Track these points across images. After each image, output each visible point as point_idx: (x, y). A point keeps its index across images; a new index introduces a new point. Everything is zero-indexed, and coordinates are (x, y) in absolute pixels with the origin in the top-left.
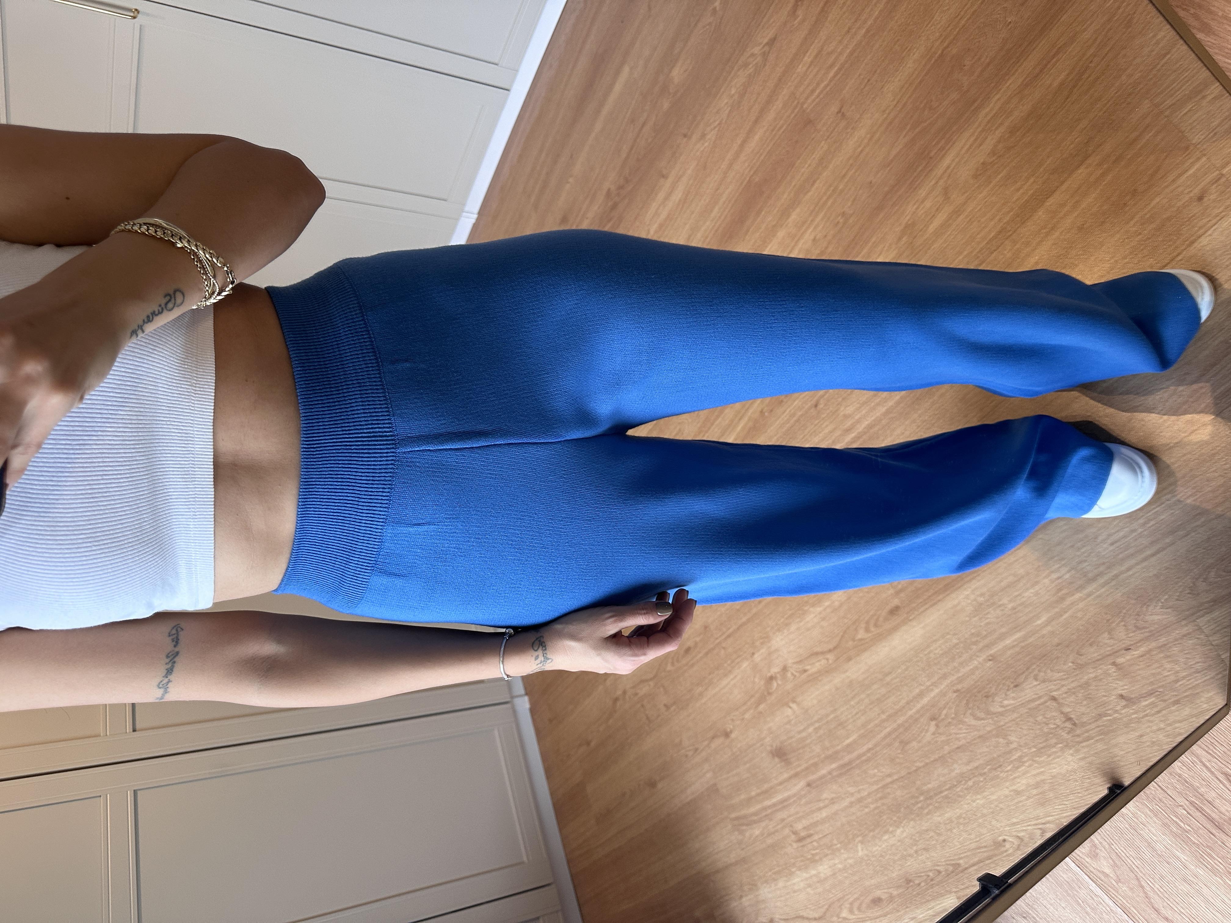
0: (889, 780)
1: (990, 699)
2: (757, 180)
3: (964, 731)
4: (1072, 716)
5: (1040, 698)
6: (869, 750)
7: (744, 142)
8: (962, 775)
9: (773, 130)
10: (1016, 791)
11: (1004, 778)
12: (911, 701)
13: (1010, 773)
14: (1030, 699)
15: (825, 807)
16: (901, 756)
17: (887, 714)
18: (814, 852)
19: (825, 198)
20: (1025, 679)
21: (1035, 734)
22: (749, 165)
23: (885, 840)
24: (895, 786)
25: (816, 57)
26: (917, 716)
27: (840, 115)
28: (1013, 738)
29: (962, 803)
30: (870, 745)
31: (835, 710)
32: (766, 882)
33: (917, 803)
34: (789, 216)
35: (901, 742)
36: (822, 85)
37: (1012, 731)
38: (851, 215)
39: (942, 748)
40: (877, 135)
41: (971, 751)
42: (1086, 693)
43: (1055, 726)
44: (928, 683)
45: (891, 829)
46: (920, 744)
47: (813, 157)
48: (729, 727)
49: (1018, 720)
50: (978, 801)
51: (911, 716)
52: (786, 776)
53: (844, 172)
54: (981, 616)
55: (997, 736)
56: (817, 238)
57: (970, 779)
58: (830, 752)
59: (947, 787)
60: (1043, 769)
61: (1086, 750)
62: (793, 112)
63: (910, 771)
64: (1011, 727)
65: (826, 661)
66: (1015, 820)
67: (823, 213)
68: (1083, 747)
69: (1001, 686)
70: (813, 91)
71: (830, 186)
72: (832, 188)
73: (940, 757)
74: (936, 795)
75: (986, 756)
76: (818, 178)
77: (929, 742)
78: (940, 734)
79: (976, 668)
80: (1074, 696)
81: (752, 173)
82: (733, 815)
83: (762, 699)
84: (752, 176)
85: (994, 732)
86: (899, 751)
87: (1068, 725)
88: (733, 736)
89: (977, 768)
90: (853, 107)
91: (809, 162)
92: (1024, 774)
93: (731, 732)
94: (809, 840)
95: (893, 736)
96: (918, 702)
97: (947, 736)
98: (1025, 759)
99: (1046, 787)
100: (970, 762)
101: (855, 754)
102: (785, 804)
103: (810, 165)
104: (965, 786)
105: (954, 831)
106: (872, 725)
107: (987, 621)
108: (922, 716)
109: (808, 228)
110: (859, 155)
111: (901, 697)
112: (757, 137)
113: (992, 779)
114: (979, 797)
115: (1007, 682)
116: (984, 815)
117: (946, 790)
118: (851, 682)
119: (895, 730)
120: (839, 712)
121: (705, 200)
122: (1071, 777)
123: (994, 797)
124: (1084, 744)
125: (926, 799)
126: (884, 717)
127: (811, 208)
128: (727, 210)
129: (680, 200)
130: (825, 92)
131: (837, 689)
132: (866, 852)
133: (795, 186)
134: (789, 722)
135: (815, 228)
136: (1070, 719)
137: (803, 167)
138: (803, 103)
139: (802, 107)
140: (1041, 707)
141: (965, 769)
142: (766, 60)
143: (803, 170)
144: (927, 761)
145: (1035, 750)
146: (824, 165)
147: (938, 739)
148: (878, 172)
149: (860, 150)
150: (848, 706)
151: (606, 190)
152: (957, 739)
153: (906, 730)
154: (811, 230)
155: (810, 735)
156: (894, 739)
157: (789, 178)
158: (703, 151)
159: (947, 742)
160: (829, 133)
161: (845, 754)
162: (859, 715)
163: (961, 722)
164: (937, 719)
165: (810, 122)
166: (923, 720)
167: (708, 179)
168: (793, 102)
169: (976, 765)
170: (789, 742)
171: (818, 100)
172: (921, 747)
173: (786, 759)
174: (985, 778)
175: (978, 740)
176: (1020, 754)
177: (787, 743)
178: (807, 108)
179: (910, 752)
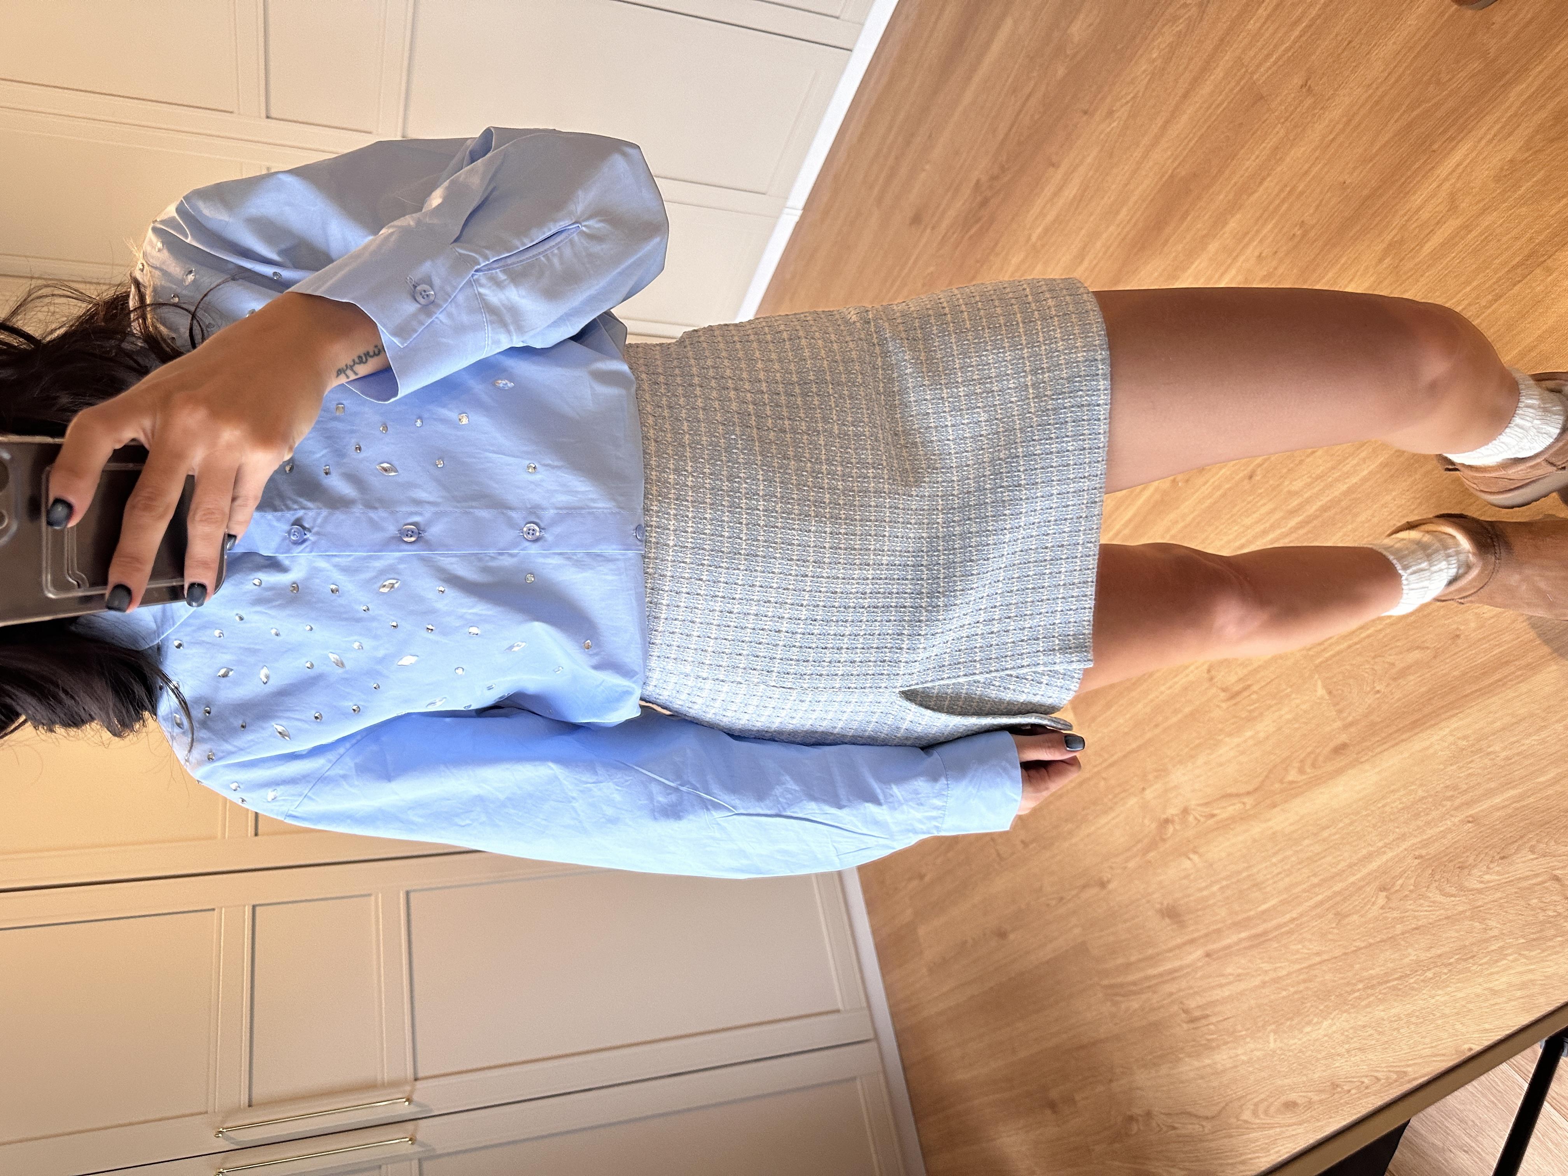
0: (1317, 959)
1: (1466, 872)
2: (1183, 174)
3: (1427, 908)
5: (1535, 876)
6: (1293, 920)
7: (1167, 122)
8: (1418, 963)
9: (1209, 108)
10: (1492, 990)
11: (1477, 972)
12: (1355, 865)
13: (1486, 966)
14: (1523, 875)
15: (1229, 984)
16: (1336, 931)
17: (1320, 877)
18: (1210, 1037)
19: (1277, 201)
20: (1517, 850)
21: (1526, 921)
22: (1172, 155)
23: (1307, 1033)
24: (1325, 968)
26: (1362, 883)
27: (1305, 90)
28: (1493, 923)
29: (1416, 997)
30: (1294, 915)
31: (1250, 867)
32: (1144, 1066)
33: (1354, 991)
34: (1225, 223)
35: (1336, 914)
36: (1282, 48)
37: (1493, 914)
38: (1313, 227)
39: (1394, 927)
40: (1358, 118)
41: (1434, 934)
44: (1380, 844)
45: (1315, 1020)
46: (1363, 920)
47: (1264, 145)
48: (1106, 876)
49: (1502, 901)
50: (1438, 998)
51: (1353, 883)
52: (1179, 941)
53: (1306, 167)
54: (1461, 764)
55: (1472, 918)
56: (1264, 255)
57: (1429, 969)
58: (1240, 917)
59: (1396, 976)
60: (1532, 967)
62: (1237, 84)
63: (1346, 951)
64: (1491, 909)
65: (1242, 806)
66: (1487, 1026)
67: (1274, 221)
69: (1482, 856)
70: (1268, 56)
71: (1286, 186)
72: (1288, 189)
73: (1390, 938)
74: (1380, 984)
75: (1453, 942)
76: (1269, 175)
77: (1376, 918)
78: (1393, 909)
79: (1449, 831)
81: (1175, 165)
82: (1106, 982)
83: (1153, 845)
84: (1175, 168)
85: (1468, 914)
86: (1334, 925)
88: (1111, 886)
89: (1440, 956)
90: (1325, 79)
91: (1257, 153)
92: (1504, 970)
93: (1109, 882)
94: (1204, 1022)
95: (1327, 905)
96: (1364, 866)
97: (1401, 912)
98: (1509, 951)
99: (1536, 989)
100: (1431, 947)
101: (1274, 923)
102: (1175, 975)
103: (1257, 157)
104: (1422, 978)
105: (1403, 1031)
106: (1300, 888)
107: (1470, 771)
108: (1368, 884)
109: (1251, 240)
110: (1327, 147)
111: (1340, 858)
112: (1185, 117)
113: (1461, 972)
114: (1440, 992)
115: (1492, 852)
116: (1444, 1016)
117: (1396, 979)
118: (1274, 833)
119: (1330, 898)
120: (1255, 870)
121: (1109, 198)
123: (1460, 995)
125: (1367, 988)
126: (1315, 880)
127: (1258, 214)
128: (1140, 213)
129: (1075, 197)
130: (1286, 57)
131: (1255, 841)
132: (1280, 1045)
133: (1235, 184)
134: (1186, 877)
135: (1261, 241)
137: (1248, 160)
138: (1253, 72)
139: (1251, 77)
140: (1538, 887)
141: (1423, 956)
143: (1249, 162)
144: (1371, 941)
145: (1524, 941)
146: (1278, 157)
147: (1388, 915)
148: (1355, 168)
149: (1331, 137)
150: (1268, 863)
151: (974, 181)
152: (1415, 917)
153: (1345, 900)
154: (1255, 243)
155: (1213, 894)
156: (1328, 910)
157: (1227, 172)
158: (1109, 133)
159: (1401, 920)
160: (1288, 114)
161: (1258, 922)
162: (1282, 875)
163: (1422, 896)
164: (1389, 889)
165: (1262, 97)
166: (1369, 889)
167: (1115, 171)
168: (1239, 70)
169: (1439, 952)
170: (1186, 900)
171: (1275, 68)
172: (1366, 923)
173: (1180, 922)
174: (1450, 971)
175: (1445, 922)
176: (1501, 944)
177: (1182, 902)
178: (1258, 80)
179: (1349, 927)
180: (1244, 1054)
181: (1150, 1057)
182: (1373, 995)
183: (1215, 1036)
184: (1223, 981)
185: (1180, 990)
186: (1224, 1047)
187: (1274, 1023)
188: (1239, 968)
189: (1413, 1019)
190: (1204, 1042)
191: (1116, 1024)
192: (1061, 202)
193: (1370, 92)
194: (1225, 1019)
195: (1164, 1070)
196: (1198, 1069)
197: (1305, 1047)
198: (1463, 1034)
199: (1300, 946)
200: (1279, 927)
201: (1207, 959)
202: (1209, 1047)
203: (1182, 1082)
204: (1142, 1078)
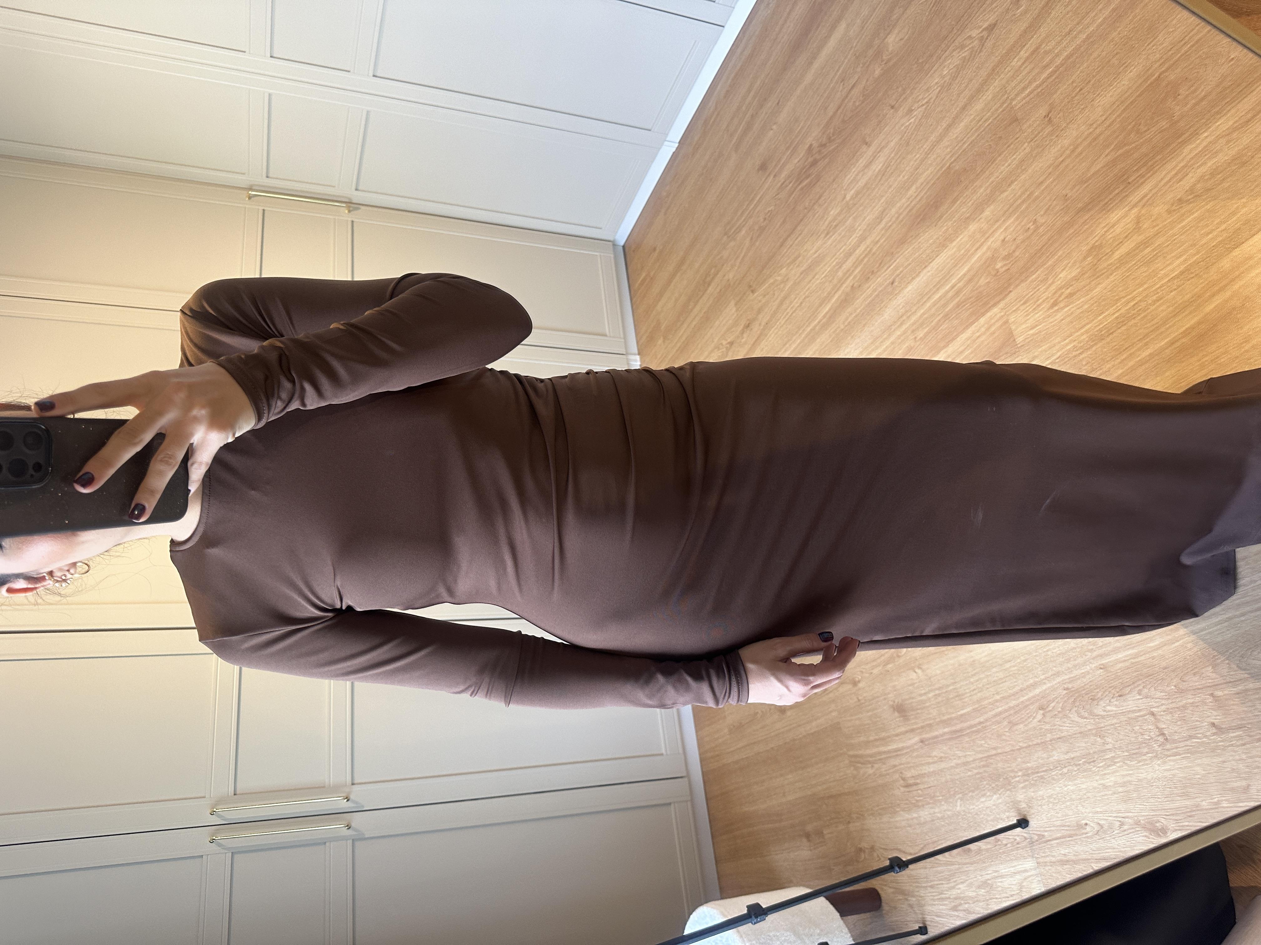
0: (994, 752)
1: (1095, 703)
2: (957, 167)
3: (1068, 725)
4: (1166, 732)
5: (1140, 711)
6: (980, 723)
7: (949, 126)
8: (1059, 761)
9: (979, 121)
10: (1104, 785)
11: (1096, 772)
12: (1025, 689)
13: (1102, 769)
14: (1131, 709)
15: (934, 763)
16: (1008, 734)
17: (1002, 695)
18: (918, 799)
19: (1019, 201)
21: (1130, 741)
22: (951, 152)
23: (982, 802)
24: (998, 758)
25: (1033, 53)
26: (1028, 703)
27: (1047, 119)
28: (1109, 740)
29: (1055, 785)
30: (982, 720)
31: (955, 683)
32: (872, 814)
33: (1015, 777)
34: (983, 211)
35: (1009, 722)
36: (1034, 85)
37: (1109, 733)
38: (1043, 224)
39: (1046, 735)
40: (1080, 149)
41: (1071, 743)
42: (1182, 715)
43: (1149, 738)
44: (1042, 677)
45: (988, 794)
46: (1026, 728)
47: (1015, 157)
49: (1116, 725)
50: (1069, 787)
51: (1023, 702)
52: (903, 729)
53: (1041, 179)
55: (1096, 735)
57: (1065, 767)
58: (945, 718)
59: (1044, 769)
60: (1131, 772)
61: (1172, 763)
62: (1001, 106)
63: (1014, 749)
64: (1109, 730)
66: (1098, 809)
67: (1016, 216)
68: (1170, 760)
69: (1107, 693)
70: (1024, 89)
71: (1026, 190)
72: (1028, 193)
73: (1042, 743)
74: (1033, 773)
75: (1082, 750)
76: (1015, 180)
77: (1035, 728)
78: (1046, 723)
79: (1088, 673)
80: (1170, 715)
81: (952, 160)
82: (851, 753)
83: (891, 660)
84: (952, 163)
85: (1094, 732)
86: (1007, 730)
87: (1161, 739)
88: (861, 687)
89: (1073, 758)
90: (1061, 114)
91: (1009, 161)
92: (1114, 773)
93: (859, 682)
94: (915, 788)
95: (1003, 716)
96: (1030, 691)
97: (1051, 726)
98: (1117, 760)
99: (1132, 787)
100: (1068, 752)
101: (968, 724)
102: (899, 753)
103: (1009, 165)
104: (1060, 772)
105: (1044, 807)
106: (986, 702)
108: (1032, 704)
109: (999, 227)
110: (1058, 166)
111: (1016, 684)
112: (962, 124)
113: (1085, 771)
114: (1070, 783)
115: (1113, 691)
116: (1071, 800)
117: (1043, 771)
119: (1006, 711)
120: (959, 685)
121: (904, 177)
122: (1154, 784)
123: (1084, 786)
124: (1172, 758)
125: (1024, 775)
126: (997, 697)
127: (1005, 209)
129: (880, 171)
130: (1035, 92)
131: (960, 665)
132: (963, 809)
133: (993, 182)
134: (912, 684)
135: (1006, 229)
136: (1163, 734)
137: (1003, 165)
138: (1013, 99)
139: (1011, 103)
140: (1141, 718)
141: (1063, 757)
142: (983, 45)
143: (1003, 168)
144: (1031, 744)
145: (1127, 754)
146: (1023, 168)
147: (1043, 726)
148: (1074, 186)
149: (1061, 159)
150: (968, 682)
151: (809, 144)
152: (1060, 730)
153: (1016, 713)
154: (1002, 230)
155: (929, 699)
156: (1004, 718)
157: (987, 172)
158: (908, 126)
159: (1051, 731)
160: (1033, 136)
161: (957, 722)
162: (976, 691)
163: (1066, 716)
164: (1045, 709)
165: (1017, 120)
166: (1032, 708)
167: (909, 157)
168: (1003, 95)
169: (1072, 756)
170: (910, 701)
171: (1027, 99)
172: (1027, 731)
173: (906, 716)
174: (1079, 769)
175: (1079, 735)
176: (1113, 755)
177: (907, 702)
178: (1016, 105)
179: (1016, 732)
180: (940, 812)
181: (877, 808)
182: (1028, 781)
183: (921, 798)
184: (930, 760)
185: (901, 764)
186: (927, 807)
187: (961, 793)
188: (941, 752)
189: (1051, 800)
190: (914, 802)
191: (856, 783)
192: (870, 173)
193: (1091, 130)
194: (930, 787)
195: (885, 819)
196: (908, 820)
197: (980, 811)
198: (1082, 813)
199: (983, 742)
200: (971, 727)
201: (921, 744)
202: (917, 806)
203: (896, 828)
204: (871, 822)
